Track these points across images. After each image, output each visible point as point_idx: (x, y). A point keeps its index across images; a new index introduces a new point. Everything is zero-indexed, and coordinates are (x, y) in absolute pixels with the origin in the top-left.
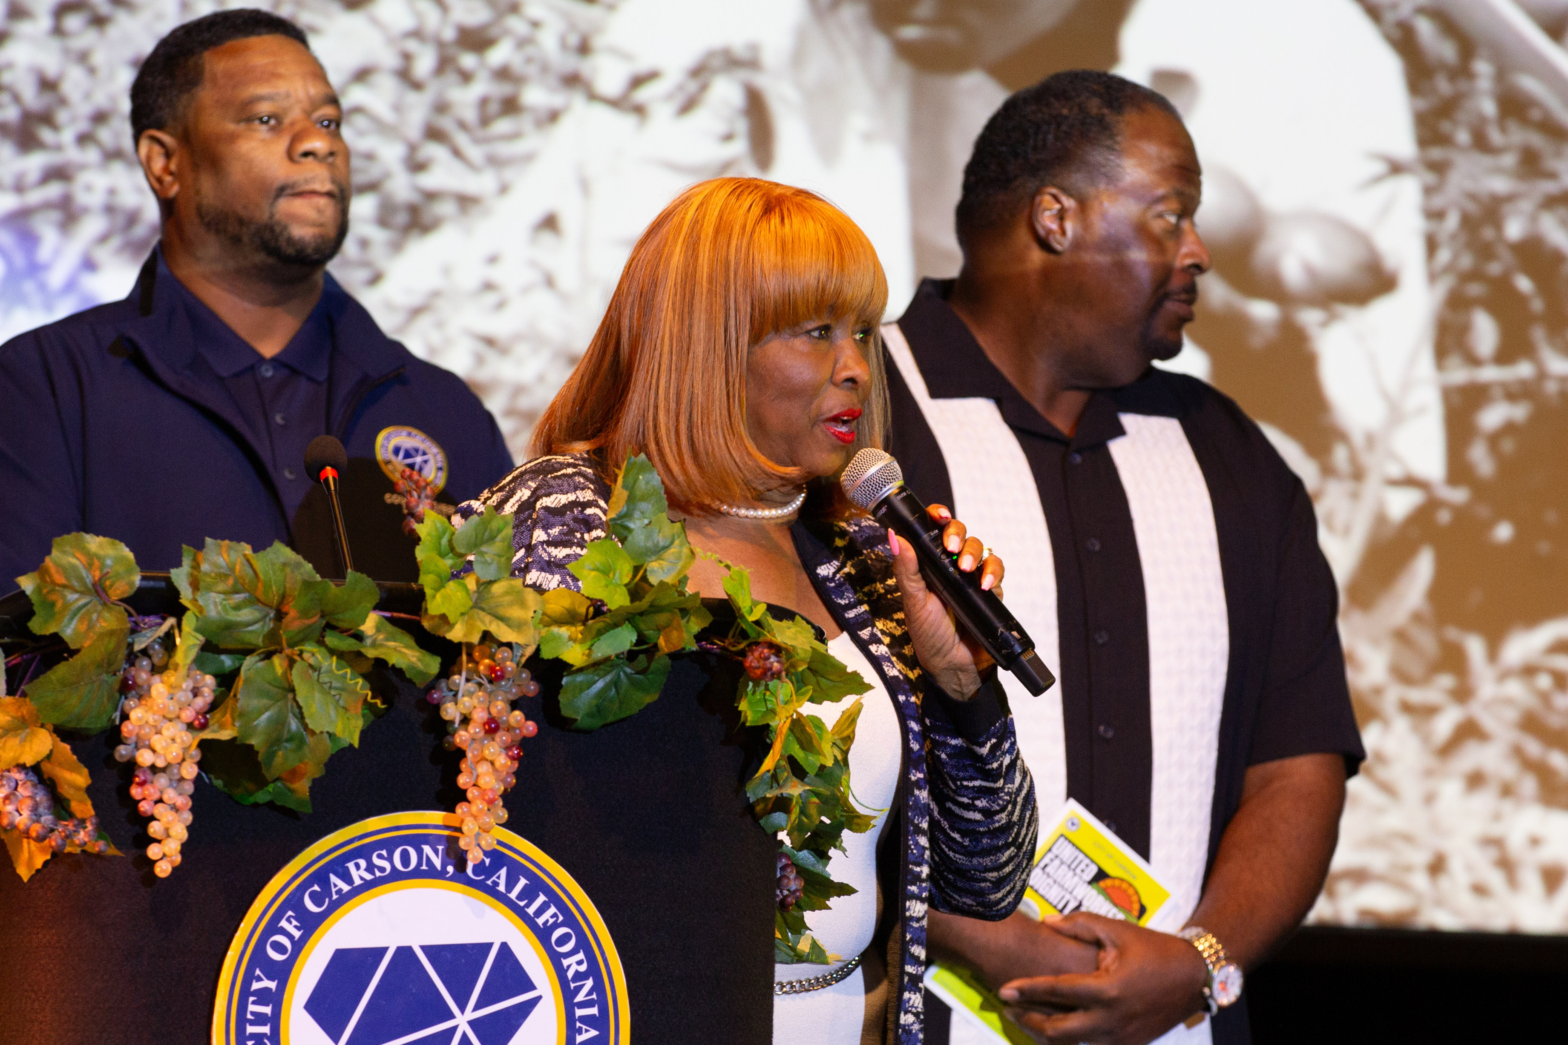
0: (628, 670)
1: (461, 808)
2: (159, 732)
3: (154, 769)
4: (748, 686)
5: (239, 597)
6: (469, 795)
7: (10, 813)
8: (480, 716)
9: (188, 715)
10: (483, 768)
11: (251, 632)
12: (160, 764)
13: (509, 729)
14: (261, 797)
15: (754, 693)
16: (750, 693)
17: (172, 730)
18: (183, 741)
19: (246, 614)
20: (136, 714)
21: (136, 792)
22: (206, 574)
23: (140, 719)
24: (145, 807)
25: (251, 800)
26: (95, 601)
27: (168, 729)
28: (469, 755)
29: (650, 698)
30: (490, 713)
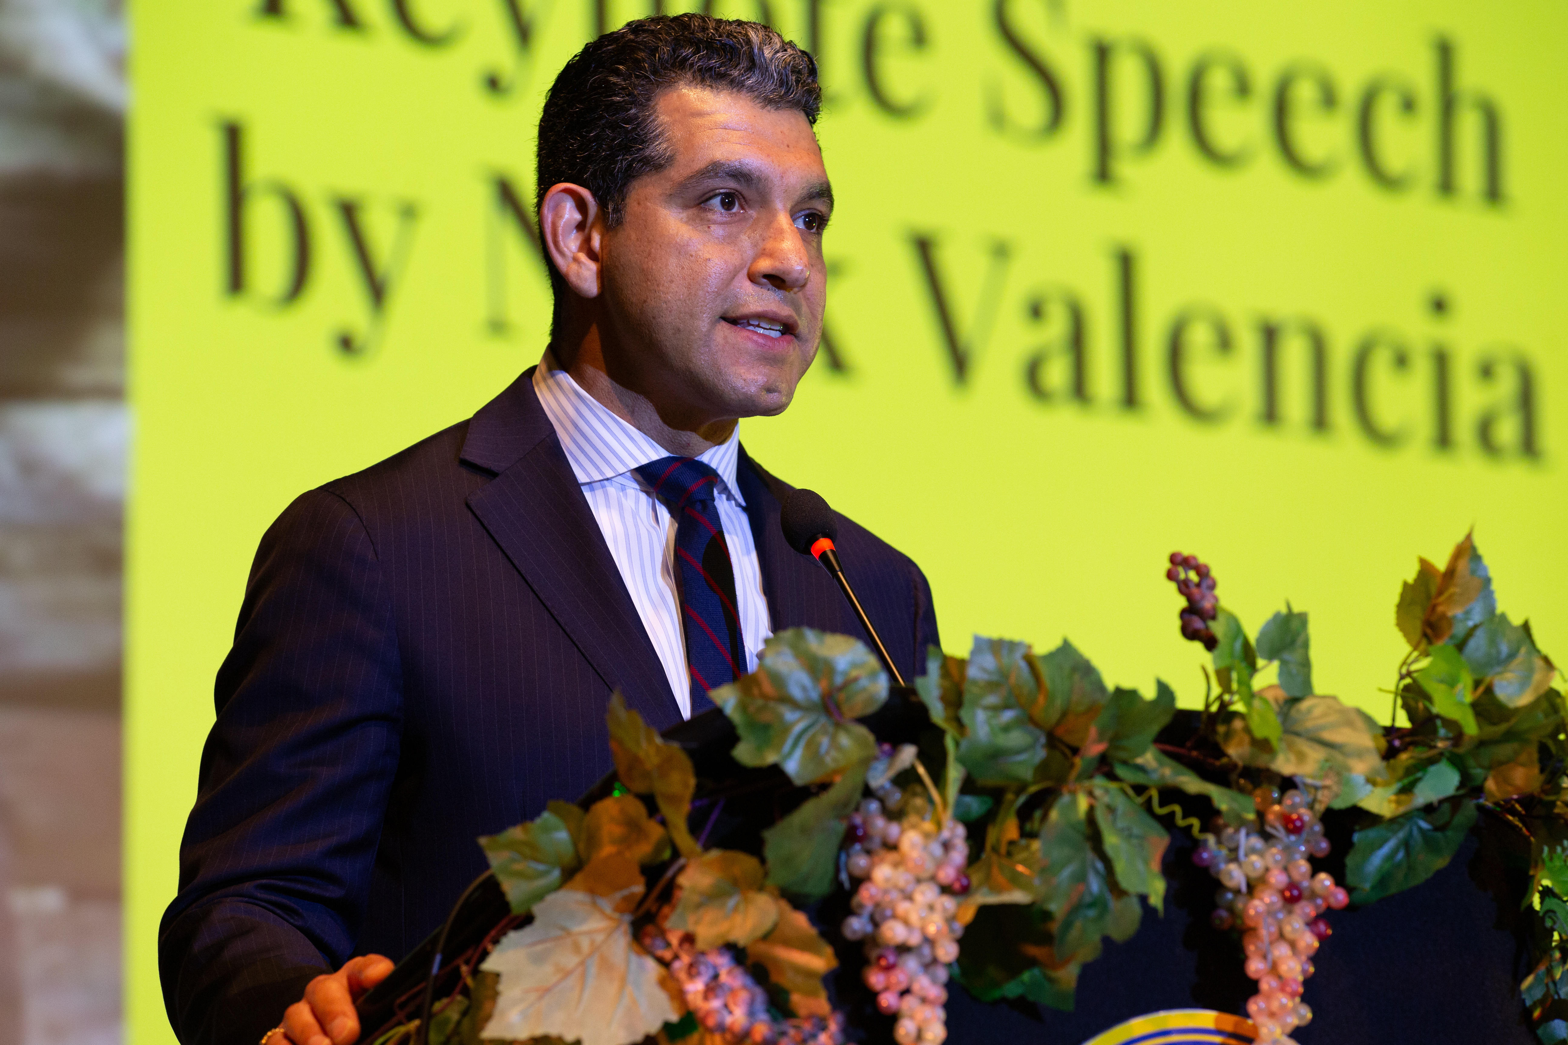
0: (1424, 825)
1: (1256, 1003)
2: (909, 897)
3: (903, 949)
4: (1542, 851)
5: (1008, 716)
6: (1264, 986)
7: (717, 1011)
8: (1278, 878)
9: (948, 874)
10: (1282, 951)
11: (1020, 763)
12: (914, 940)
13: (1313, 896)
14: (1012, 989)
15: (1551, 859)
16: (1547, 859)
17: (927, 894)
18: (945, 910)
19: (1017, 738)
20: (883, 872)
21: (876, 979)
22: (974, 682)
23: (887, 880)
24: (888, 1000)
25: (997, 994)
26: (823, 720)
27: (923, 893)
28: (1263, 932)
29: (1441, 862)
30: (1289, 876)
